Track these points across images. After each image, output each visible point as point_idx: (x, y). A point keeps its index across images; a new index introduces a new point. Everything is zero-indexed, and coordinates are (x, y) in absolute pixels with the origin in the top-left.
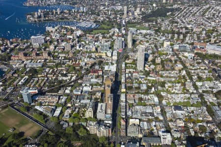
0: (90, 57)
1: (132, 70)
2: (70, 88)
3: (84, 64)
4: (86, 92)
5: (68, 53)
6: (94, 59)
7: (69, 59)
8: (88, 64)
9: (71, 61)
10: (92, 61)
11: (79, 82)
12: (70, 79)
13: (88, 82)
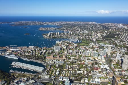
0: (89, 59)
1: (120, 69)
2: (87, 79)
3: (87, 63)
4: (98, 82)
6: (92, 61)
9: (78, 61)
11: (89, 75)
12: (84, 73)
13: (96, 76)
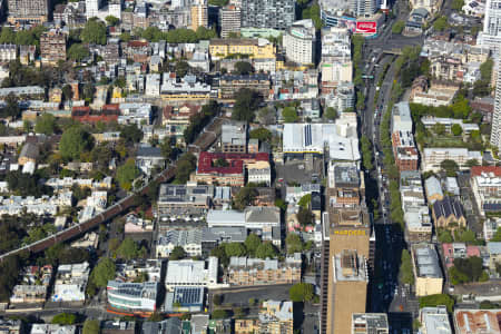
0: (180, 69)
1: (460, 155)
2: (80, 271)
3: (145, 111)
4: (188, 296)
5: (34, 38)
6: (208, 80)
7: (47, 80)
8: (171, 111)
9: (56, 95)
10: (192, 93)
11: (129, 227)
12: (73, 211)
13: (192, 231)
